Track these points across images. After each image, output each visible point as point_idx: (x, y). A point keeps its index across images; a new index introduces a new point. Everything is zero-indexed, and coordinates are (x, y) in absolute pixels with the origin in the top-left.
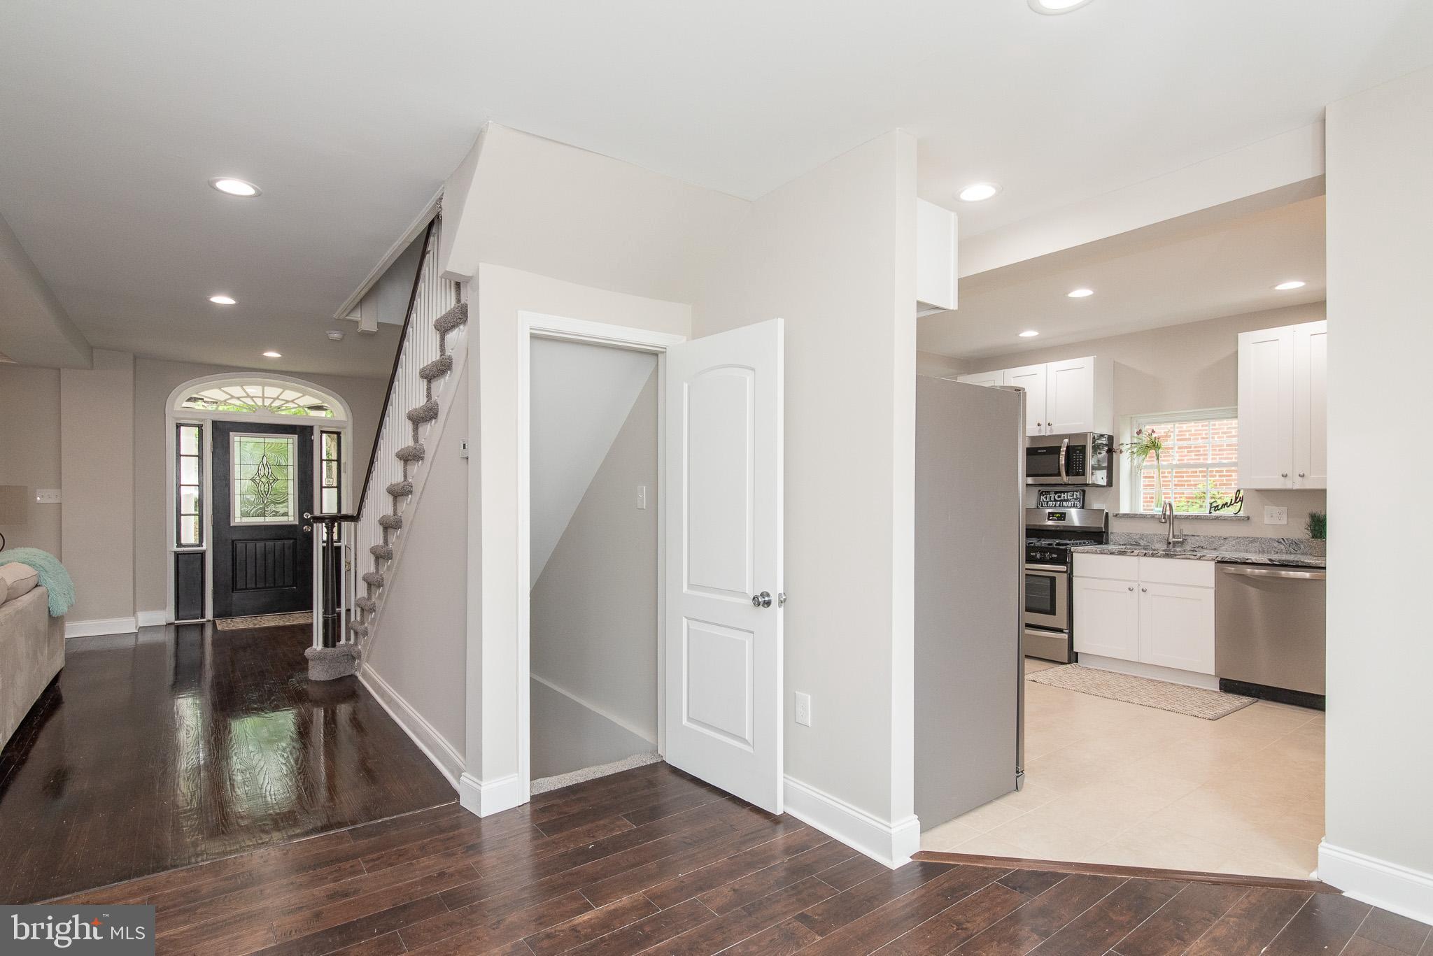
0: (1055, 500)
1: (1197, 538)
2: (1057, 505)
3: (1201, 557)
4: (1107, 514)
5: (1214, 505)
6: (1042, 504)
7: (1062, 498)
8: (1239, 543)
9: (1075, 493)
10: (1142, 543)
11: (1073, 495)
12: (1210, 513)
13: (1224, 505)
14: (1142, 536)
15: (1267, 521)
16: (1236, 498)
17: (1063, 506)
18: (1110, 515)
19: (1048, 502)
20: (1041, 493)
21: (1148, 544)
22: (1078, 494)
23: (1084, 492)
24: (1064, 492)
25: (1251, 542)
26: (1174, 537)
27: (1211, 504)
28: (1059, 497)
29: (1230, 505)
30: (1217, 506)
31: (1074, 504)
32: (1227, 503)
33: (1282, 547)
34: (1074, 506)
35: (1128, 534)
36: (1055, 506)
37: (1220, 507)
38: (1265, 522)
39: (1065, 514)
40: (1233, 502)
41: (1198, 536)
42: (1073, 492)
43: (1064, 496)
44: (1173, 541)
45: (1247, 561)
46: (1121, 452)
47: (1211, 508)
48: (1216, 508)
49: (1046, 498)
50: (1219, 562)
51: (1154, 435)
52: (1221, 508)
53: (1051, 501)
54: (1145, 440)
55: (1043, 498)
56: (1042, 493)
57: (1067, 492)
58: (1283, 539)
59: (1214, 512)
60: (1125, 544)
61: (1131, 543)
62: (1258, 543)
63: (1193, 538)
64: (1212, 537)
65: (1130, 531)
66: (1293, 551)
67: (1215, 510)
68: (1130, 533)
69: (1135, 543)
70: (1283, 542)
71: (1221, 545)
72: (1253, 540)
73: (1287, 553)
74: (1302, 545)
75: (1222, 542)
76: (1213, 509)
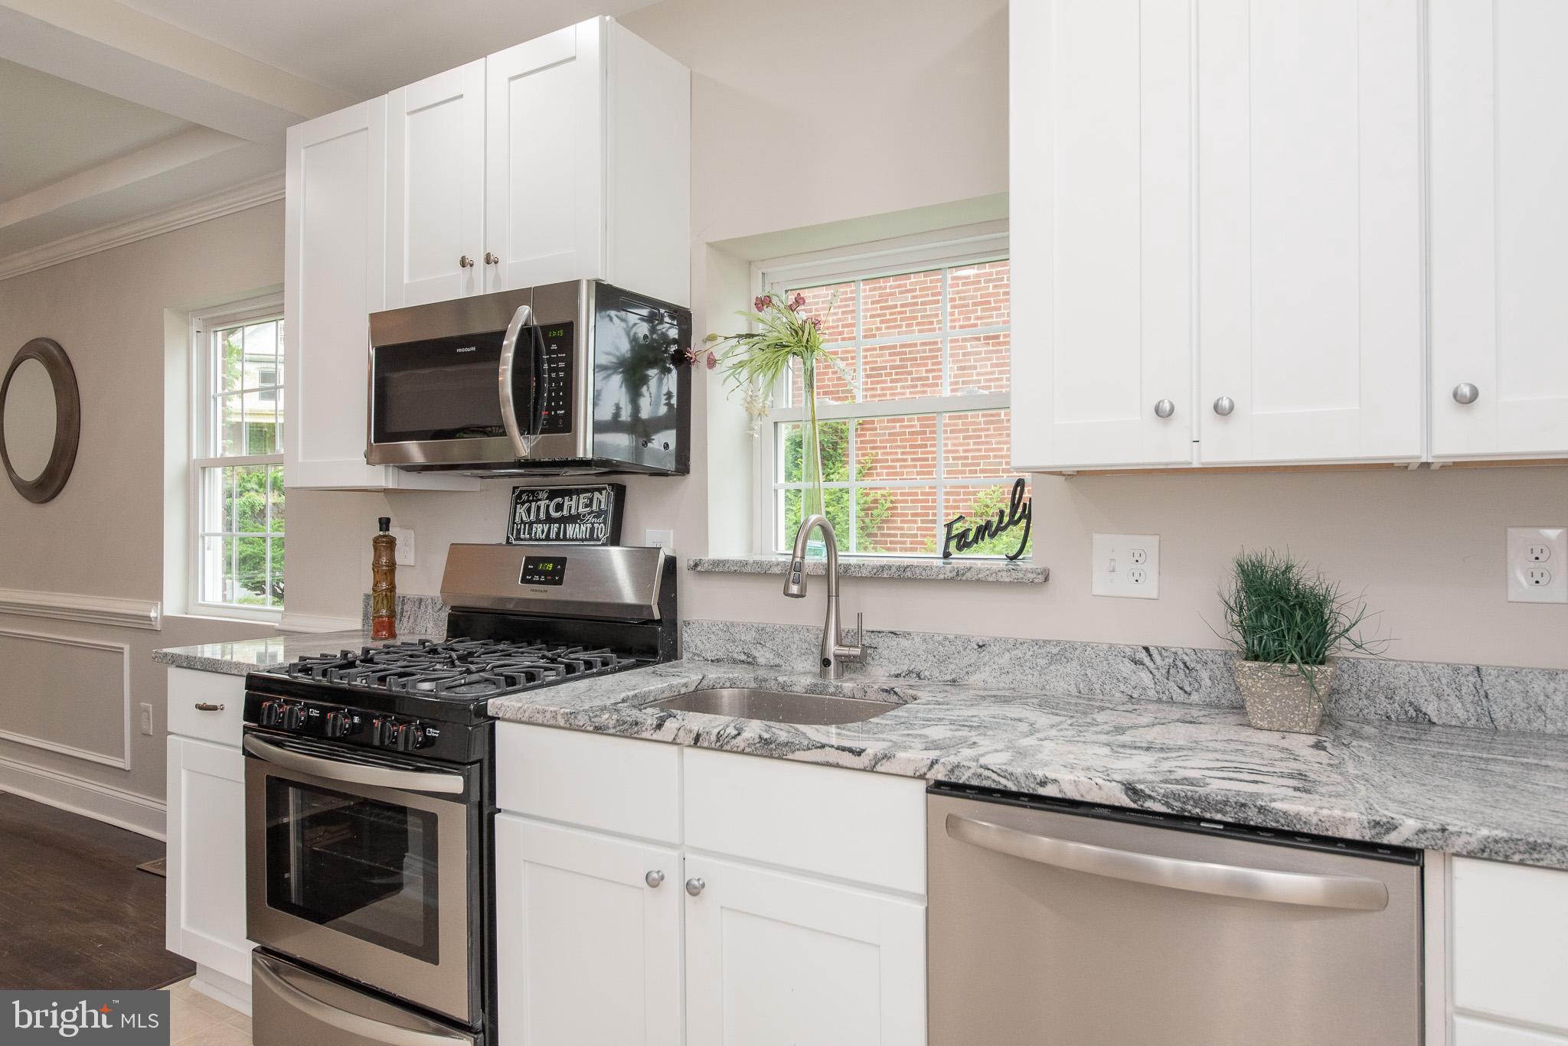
0: (549, 520)
1: (904, 643)
2: (553, 535)
3: (877, 760)
4: (671, 564)
5: (958, 528)
6: (519, 531)
7: (565, 513)
8: (1019, 662)
9: (597, 494)
10: (763, 656)
11: (591, 500)
12: (947, 555)
13: (986, 528)
14: (763, 635)
15: (1101, 584)
16: (1014, 507)
17: (565, 539)
18: (682, 565)
19: (531, 524)
20: (522, 496)
21: (778, 661)
22: (603, 500)
23: (620, 492)
24: (569, 493)
25: (1053, 659)
26: (839, 642)
27: (949, 526)
28: (559, 507)
29: (1000, 528)
30: (964, 535)
31: (592, 529)
32: (989, 524)
33: (1145, 676)
34: (591, 538)
35: (729, 627)
36: (548, 538)
37: (971, 536)
38: (1095, 592)
39: (562, 561)
40: (1006, 519)
41: (907, 635)
42: (592, 491)
43: (571, 505)
44: (836, 656)
46: (712, 363)
47: (948, 539)
48: (963, 542)
49: (529, 511)
50: (939, 788)
51: (801, 315)
52: (975, 540)
53: (538, 521)
54: (773, 324)
55: (521, 510)
56: (519, 497)
57: (578, 492)
58: (1146, 649)
59: (955, 554)
60: (718, 660)
61: (735, 656)
62: (1075, 663)
63: (893, 642)
64: (946, 639)
65: (730, 619)
66: (1178, 696)
67: (960, 548)
68: (732, 624)
69: (743, 657)
70: (1147, 660)
71: (970, 669)
72: (1061, 652)
73: (1159, 701)
74: (1204, 675)
75: (972, 657)
76: (953, 543)
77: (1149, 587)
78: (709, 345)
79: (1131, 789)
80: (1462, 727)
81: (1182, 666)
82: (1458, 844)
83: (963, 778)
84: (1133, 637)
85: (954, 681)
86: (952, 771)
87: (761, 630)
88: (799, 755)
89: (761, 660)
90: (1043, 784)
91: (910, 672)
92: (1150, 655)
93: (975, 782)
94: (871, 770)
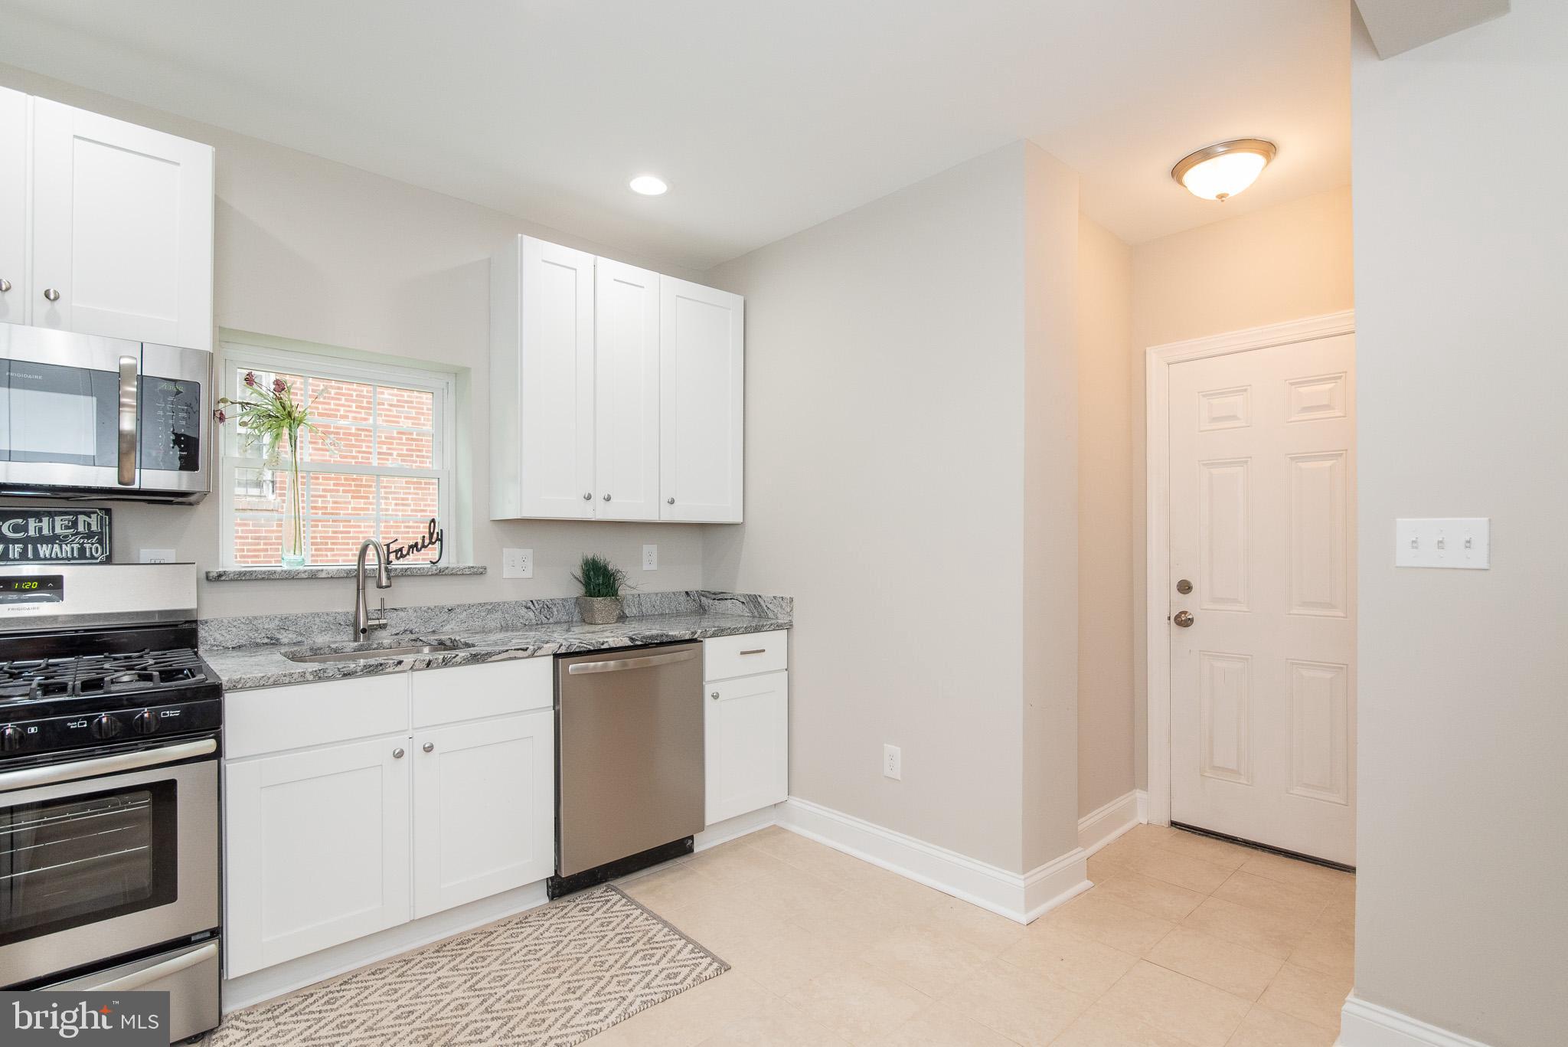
0: (4, 540)
1: (402, 614)
2: (14, 555)
3: (535, 651)
5: (393, 547)
7: (31, 534)
8: (472, 615)
9: (84, 517)
10: (284, 637)
11: (77, 522)
13: (414, 547)
14: (285, 623)
15: (506, 572)
16: (431, 535)
17: (37, 558)
21: (300, 639)
22: (92, 522)
24: (35, 515)
25: (489, 612)
26: (368, 618)
27: (388, 546)
28: (19, 528)
29: (423, 546)
30: (401, 550)
31: (83, 549)
32: (415, 544)
33: (531, 614)
34: (83, 557)
35: (250, 621)
36: (5, 558)
37: (405, 552)
38: (505, 576)
39: (55, 579)
40: (427, 542)
42: (78, 514)
43: (40, 526)
45: (603, 647)
47: (389, 553)
48: (398, 553)
50: (558, 655)
51: (284, 393)
52: (408, 553)
57: (52, 514)
58: (532, 601)
59: (395, 562)
60: (240, 647)
61: (258, 641)
62: (500, 613)
63: (394, 614)
64: (429, 608)
65: (250, 614)
66: (545, 620)
67: (397, 558)
68: (255, 618)
69: (266, 641)
70: (532, 607)
71: (443, 623)
72: (492, 608)
73: (537, 624)
74: (555, 609)
75: (446, 616)
76: (392, 557)
77: (528, 574)
78: (221, 405)
79: (632, 639)
80: (635, 617)
81: (546, 607)
82: (709, 634)
83: (573, 649)
84: (525, 596)
85: (434, 631)
86: (568, 648)
87: (284, 619)
88: (493, 658)
89: (285, 640)
90: (603, 644)
91: (406, 631)
92: (533, 604)
93: (577, 650)
94: (532, 656)
